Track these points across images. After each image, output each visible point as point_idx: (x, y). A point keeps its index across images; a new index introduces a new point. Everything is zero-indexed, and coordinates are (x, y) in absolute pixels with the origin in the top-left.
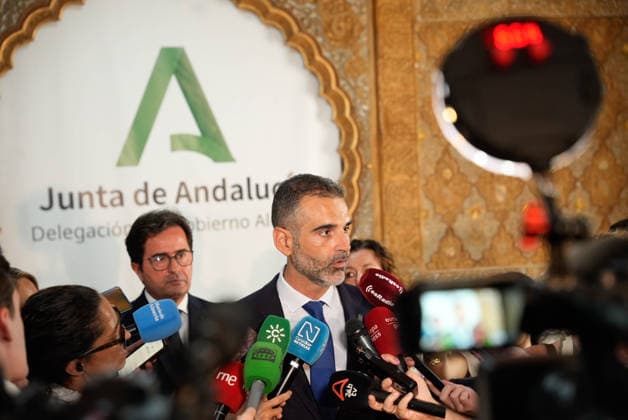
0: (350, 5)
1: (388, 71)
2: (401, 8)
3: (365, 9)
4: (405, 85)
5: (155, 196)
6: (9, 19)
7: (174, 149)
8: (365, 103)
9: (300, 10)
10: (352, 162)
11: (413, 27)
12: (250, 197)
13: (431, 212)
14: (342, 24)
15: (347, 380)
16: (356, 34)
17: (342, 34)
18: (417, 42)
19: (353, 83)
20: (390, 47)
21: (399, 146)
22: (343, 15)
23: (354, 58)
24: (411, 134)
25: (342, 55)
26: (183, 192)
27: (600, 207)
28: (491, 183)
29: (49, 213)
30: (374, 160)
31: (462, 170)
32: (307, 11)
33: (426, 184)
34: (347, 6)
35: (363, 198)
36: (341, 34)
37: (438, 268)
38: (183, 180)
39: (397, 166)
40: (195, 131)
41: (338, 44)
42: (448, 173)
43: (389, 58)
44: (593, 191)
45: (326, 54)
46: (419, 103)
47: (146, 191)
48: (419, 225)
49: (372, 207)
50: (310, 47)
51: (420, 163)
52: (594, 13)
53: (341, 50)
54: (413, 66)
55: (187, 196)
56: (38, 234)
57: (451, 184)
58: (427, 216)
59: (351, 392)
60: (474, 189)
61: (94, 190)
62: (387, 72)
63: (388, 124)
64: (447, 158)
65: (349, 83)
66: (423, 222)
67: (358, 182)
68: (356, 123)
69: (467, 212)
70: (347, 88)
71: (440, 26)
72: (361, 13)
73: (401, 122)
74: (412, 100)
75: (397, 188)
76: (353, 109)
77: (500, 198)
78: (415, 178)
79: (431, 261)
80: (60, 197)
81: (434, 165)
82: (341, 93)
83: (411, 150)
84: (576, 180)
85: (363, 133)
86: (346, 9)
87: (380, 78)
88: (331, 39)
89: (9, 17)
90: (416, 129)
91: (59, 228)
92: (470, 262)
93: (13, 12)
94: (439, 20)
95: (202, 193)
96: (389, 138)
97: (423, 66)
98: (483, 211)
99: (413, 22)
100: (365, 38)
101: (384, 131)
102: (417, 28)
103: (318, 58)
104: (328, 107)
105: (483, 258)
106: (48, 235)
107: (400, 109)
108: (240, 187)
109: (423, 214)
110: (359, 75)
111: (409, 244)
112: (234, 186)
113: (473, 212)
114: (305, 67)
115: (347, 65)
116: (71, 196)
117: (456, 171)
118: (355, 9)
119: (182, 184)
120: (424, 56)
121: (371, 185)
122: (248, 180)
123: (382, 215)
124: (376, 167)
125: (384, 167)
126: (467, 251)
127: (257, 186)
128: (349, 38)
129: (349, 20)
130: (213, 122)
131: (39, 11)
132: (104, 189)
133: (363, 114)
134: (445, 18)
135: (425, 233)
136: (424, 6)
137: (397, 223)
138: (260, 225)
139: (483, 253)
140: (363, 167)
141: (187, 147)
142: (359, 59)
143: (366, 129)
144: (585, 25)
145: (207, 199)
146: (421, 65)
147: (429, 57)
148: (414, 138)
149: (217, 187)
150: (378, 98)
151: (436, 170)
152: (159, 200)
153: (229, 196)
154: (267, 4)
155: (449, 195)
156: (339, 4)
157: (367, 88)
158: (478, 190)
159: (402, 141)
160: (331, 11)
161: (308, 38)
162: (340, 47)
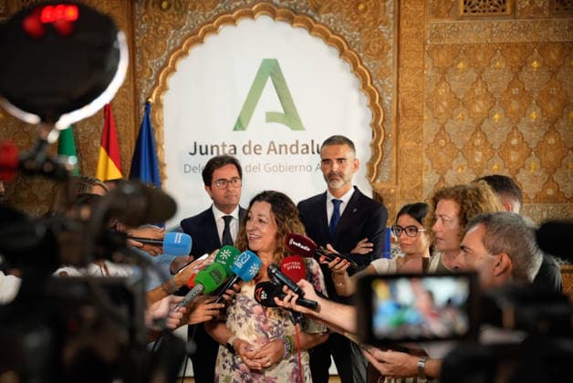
0: (382, 33)
1: (407, 75)
2: (417, 35)
3: (392, 36)
4: (417, 85)
5: (255, 150)
6: (175, 43)
7: (268, 121)
8: (389, 95)
9: (349, 36)
10: (379, 133)
11: (424, 47)
12: (313, 153)
13: (430, 168)
14: (377, 45)
16: (385, 51)
17: (376, 51)
18: (426, 56)
19: (381, 81)
20: (408, 60)
21: (410, 123)
22: (377, 39)
23: (383, 66)
24: (419, 116)
25: (375, 64)
26: (272, 148)
27: (547, 168)
28: (472, 150)
29: (195, 156)
30: (394, 132)
31: (452, 141)
32: (354, 36)
33: (428, 149)
34: (380, 33)
35: (384, 155)
38: (272, 140)
39: (409, 136)
40: (281, 110)
41: (373, 58)
42: (442, 142)
43: (406, 67)
44: (543, 157)
45: (365, 64)
46: (426, 96)
47: (250, 146)
48: (421, 175)
49: (390, 162)
50: (355, 59)
51: (424, 135)
52: (552, 39)
53: (375, 61)
54: (423, 72)
55: (275, 150)
56: (188, 169)
57: (444, 150)
58: (427, 169)
60: (460, 153)
61: (220, 144)
62: (405, 76)
63: (404, 110)
64: (443, 133)
65: (379, 82)
66: (424, 173)
67: (382, 146)
68: (382, 108)
69: (455, 168)
70: (377, 86)
71: (442, 46)
72: (390, 38)
73: (413, 108)
74: (421, 94)
75: (408, 150)
76: (380, 98)
77: (478, 160)
78: (421, 144)
80: (201, 147)
81: (434, 137)
82: (373, 88)
83: (419, 127)
84: (531, 149)
85: (386, 115)
86: (379, 35)
87: (400, 79)
88: (368, 54)
89: (175, 41)
90: (422, 113)
91: (200, 165)
93: (178, 38)
94: (442, 43)
95: (283, 149)
96: (404, 119)
97: (430, 73)
98: (465, 168)
99: (425, 44)
100: (391, 54)
101: (401, 114)
102: (427, 48)
103: (360, 66)
104: (365, 97)
106: (194, 169)
107: (413, 100)
108: (307, 145)
109: (424, 168)
110: (386, 77)
111: (413, 187)
112: (303, 145)
113: (458, 168)
114: (352, 72)
115: (378, 71)
116: (207, 147)
117: (448, 141)
118: (386, 36)
119: (272, 143)
120: (431, 65)
121: (391, 148)
122: (313, 141)
123: (397, 167)
124: (394, 136)
125: (399, 137)
128: (381, 54)
129: (381, 42)
131: (192, 37)
132: (226, 144)
133: (387, 102)
134: (447, 42)
135: (425, 180)
136: (432, 34)
137: (406, 173)
140: (386, 136)
141: (276, 121)
142: (387, 67)
143: (389, 112)
144: (543, 48)
145: (286, 153)
146: (428, 72)
147: (434, 67)
148: (421, 118)
149: (293, 145)
150: (398, 92)
151: (435, 140)
152: (258, 152)
153: (300, 151)
154: (329, 32)
155: (443, 157)
156: (375, 33)
157: (392, 86)
158: (463, 154)
159: (412, 120)
160: (369, 36)
161: (354, 54)
162: (375, 59)
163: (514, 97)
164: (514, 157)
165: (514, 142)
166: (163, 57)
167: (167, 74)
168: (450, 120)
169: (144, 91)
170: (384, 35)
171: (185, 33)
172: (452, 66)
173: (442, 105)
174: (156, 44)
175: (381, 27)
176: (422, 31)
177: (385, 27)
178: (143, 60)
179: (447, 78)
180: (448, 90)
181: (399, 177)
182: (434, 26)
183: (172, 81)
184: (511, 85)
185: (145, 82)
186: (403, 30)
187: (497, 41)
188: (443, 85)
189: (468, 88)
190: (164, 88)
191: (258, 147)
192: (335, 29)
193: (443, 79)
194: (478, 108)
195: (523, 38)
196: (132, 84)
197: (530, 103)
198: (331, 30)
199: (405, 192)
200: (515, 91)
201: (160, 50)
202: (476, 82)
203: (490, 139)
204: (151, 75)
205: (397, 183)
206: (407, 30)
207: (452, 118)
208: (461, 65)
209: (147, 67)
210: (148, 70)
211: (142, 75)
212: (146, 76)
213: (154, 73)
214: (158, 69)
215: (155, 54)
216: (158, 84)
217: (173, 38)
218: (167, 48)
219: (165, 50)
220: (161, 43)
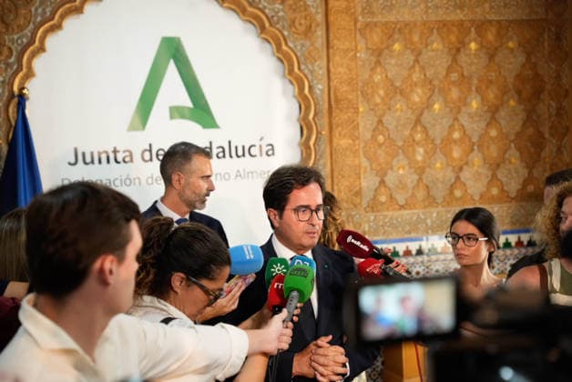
0: (309, 6)
1: (338, 58)
2: (348, 9)
3: (320, 10)
4: (350, 70)
5: (157, 155)
6: (44, 12)
7: (172, 117)
8: (320, 83)
9: (270, 9)
10: (310, 129)
11: (355, 24)
12: (231, 157)
13: (369, 169)
14: (303, 22)
16: (313, 29)
18: (358, 35)
19: (310, 67)
20: (339, 39)
21: (345, 117)
22: (303, 14)
23: (311, 48)
24: (353, 108)
25: (303, 45)
27: (491, 165)
28: (412, 145)
29: (76, 166)
30: (327, 128)
31: (391, 136)
32: (276, 10)
33: (365, 147)
34: (306, 7)
35: (318, 157)
36: (302, 29)
37: (373, 211)
39: (343, 132)
40: (189, 104)
41: (299, 37)
42: (381, 138)
43: (337, 49)
44: (486, 153)
45: (291, 45)
46: (360, 84)
47: (150, 151)
48: (360, 178)
49: (324, 164)
50: (278, 39)
51: (361, 131)
52: (488, 17)
53: (302, 42)
54: (356, 54)
57: (383, 147)
58: (365, 172)
60: (400, 151)
61: (110, 150)
62: (336, 59)
63: (337, 101)
64: (380, 128)
65: (307, 68)
66: (362, 177)
67: (314, 145)
68: (313, 99)
69: (395, 168)
70: (306, 71)
71: (376, 25)
72: (317, 13)
73: (347, 99)
74: (355, 81)
75: (343, 149)
76: (310, 87)
77: (419, 158)
78: (357, 142)
79: (368, 206)
80: (84, 155)
81: (371, 132)
82: (302, 75)
83: (353, 121)
84: (474, 144)
85: (318, 107)
87: (331, 64)
88: (294, 33)
89: (44, 10)
90: (357, 104)
91: (83, 179)
92: (397, 207)
93: (47, 6)
94: (375, 20)
96: (338, 111)
97: (363, 55)
98: (407, 168)
99: (356, 21)
100: (320, 32)
101: (334, 106)
102: (358, 26)
103: (284, 47)
104: (290, 87)
105: (406, 204)
107: (346, 88)
108: (223, 148)
109: (362, 170)
110: (316, 61)
111: (352, 193)
112: (218, 148)
113: (399, 168)
114: (273, 55)
115: (306, 54)
116: (92, 154)
117: (387, 137)
118: (313, 10)
120: (364, 46)
121: (325, 147)
122: (230, 142)
123: (332, 170)
124: (328, 134)
125: (333, 133)
126: (396, 200)
127: (236, 148)
128: (308, 32)
129: (308, 18)
130: (203, 97)
131: (68, 6)
132: (118, 149)
133: (318, 92)
134: (379, 18)
135: (364, 184)
136: (363, 9)
137: (343, 177)
138: (239, 178)
139: (406, 200)
140: (318, 133)
141: (183, 117)
142: (317, 49)
143: (321, 103)
144: (481, 26)
146: (362, 55)
147: (367, 48)
148: (356, 111)
150: (329, 79)
151: (372, 136)
154: (246, 4)
155: (382, 155)
156: (301, 6)
157: (322, 72)
158: (403, 152)
159: (347, 113)
160: (294, 10)
161: (277, 32)
162: (301, 39)
163: (454, 83)
164: (456, 153)
165: (456, 135)
166: (27, 32)
167: (33, 55)
168: (388, 111)
170: (311, 9)
172: (387, 48)
173: (379, 95)
174: (17, 15)
176: (352, 5)
179: (382, 61)
180: (384, 75)
181: (335, 183)
183: (39, 64)
184: (449, 70)
185: (2, 66)
186: (332, 3)
187: (433, 18)
188: (379, 70)
189: (405, 73)
190: (30, 74)
191: (161, 152)
193: (378, 63)
194: (417, 96)
195: (459, 16)
197: (470, 89)
200: (454, 76)
201: (22, 21)
202: (413, 66)
203: (431, 132)
204: (10, 57)
206: (336, 3)
207: (389, 109)
208: (397, 47)
209: (4, 45)
210: (6, 49)
212: (2, 58)
213: (14, 53)
214: (19, 48)
215: (15, 27)
216: (22, 69)
217: (40, 6)
218: (33, 19)
219: (29, 23)
220: (23, 12)
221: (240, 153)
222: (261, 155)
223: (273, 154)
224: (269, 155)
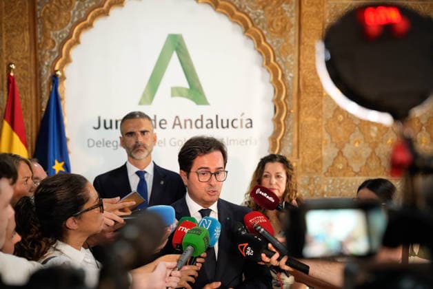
0: (285, 11)
2: (317, 14)
3: (294, 14)
5: (160, 124)
6: (80, 14)
7: (173, 95)
8: (291, 72)
9: (253, 14)
10: (281, 108)
12: (217, 127)
13: (329, 142)
14: (279, 23)
15: (247, 244)
16: (287, 29)
17: (279, 29)
19: (283, 59)
20: (309, 38)
21: (311, 99)
22: (280, 17)
23: (285, 44)
24: (319, 92)
25: (278, 42)
26: (177, 122)
28: (368, 126)
29: (97, 130)
30: (295, 107)
31: (350, 116)
32: (258, 14)
33: (327, 124)
34: (283, 12)
35: (287, 130)
37: (332, 176)
38: (177, 114)
39: (309, 112)
40: (187, 86)
41: (276, 35)
42: (341, 117)
43: (307, 45)
45: (269, 41)
47: (155, 120)
48: (321, 149)
49: (292, 137)
50: (259, 36)
51: (324, 111)
53: (278, 39)
55: (180, 124)
56: (91, 143)
57: (342, 125)
58: (326, 144)
59: (250, 252)
60: (357, 128)
62: (306, 53)
63: (305, 85)
64: (341, 109)
65: (281, 59)
66: (323, 147)
67: (284, 121)
68: (285, 85)
69: (352, 142)
70: (280, 63)
72: (292, 16)
73: (313, 85)
75: (308, 125)
76: (283, 75)
77: (373, 135)
78: (320, 120)
79: (328, 171)
80: (105, 121)
81: (332, 112)
82: (276, 64)
83: (318, 103)
84: (422, 125)
85: (288, 91)
86: (282, 14)
87: (301, 57)
88: (272, 32)
89: (80, 13)
91: (103, 140)
92: (353, 173)
93: (82, 10)
95: (188, 123)
96: (305, 94)
98: (362, 142)
99: (324, 23)
100: (293, 32)
101: (302, 90)
102: (326, 27)
103: (263, 43)
104: (268, 74)
105: (361, 171)
106: (97, 144)
107: (313, 76)
108: (211, 120)
109: (324, 142)
110: (288, 54)
111: (313, 160)
112: (208, 120)
113: (355, 142)
114: (255, 49)
115: (281, 48)
116: (111, 121)
117: (346, 116)
118: (289, 15)
119: (177, 117)
121: (292, 123)
122: (217, 116)
123: (298, 141)
124: (296, 112)
125: (300, 112)
126: (350, 167)
127: (222, 120)
128: (283, 31)
129: (284, 20)
130: (198, 80)
131: (97, 10)
133: (289, 79)
135: (325, 153)
136: (331, 14)
137: (307, 147)
139: (361, 168)
140: (288, 111)
141: (181, 95)
142: (290, 45)
143: (291, 88)
145: (191, 127)
148: (321, 95)
149: (197, 120)
150: (299, 69)
151: (334, 116)
152: (163, 126)
153: (204, 126)
154: (234, 9)
155: (341, 131)
156: (278, 11)
157: (294, 63)
158: (360, 129)
159: (312, 96)
160: (273, 14)
161: (258, 31)
162: (278, 37)
166: (67, 29)
167: (71, 46)
169: (46, 63)
170: (287, 13)
171: (90, 5)
174: (59, 16)
175: (283, 5)
176: (321, 10)
177: (288, 6)
178: (44, 31)
181: (300, 151)
182: (333, 6)
183: (75, 53)
185: (48, 54)
186: (304, 9)
190: (67, 60)
191: (163, 122)
192: (240, 7)
196: (33, 56)
198: (235, 6)
199: (306, 166)
201: (63, 21)
204: (53, 47)
205: (298, 157)
206: (309, 9)
209: (49, 38)
210: (50, 41)
211: (43, 46)
212: (48, 48)
213: (57, 44)
214: (61, 41)
215: (58, 25)
216: (61, 56)
217: (77, 9)
218: (71, 20)
219: (68, 21)
220: (64, 14)
221: (225, 125)
222: (242, 126)
223: (251, 126)
224: (248, 128)
